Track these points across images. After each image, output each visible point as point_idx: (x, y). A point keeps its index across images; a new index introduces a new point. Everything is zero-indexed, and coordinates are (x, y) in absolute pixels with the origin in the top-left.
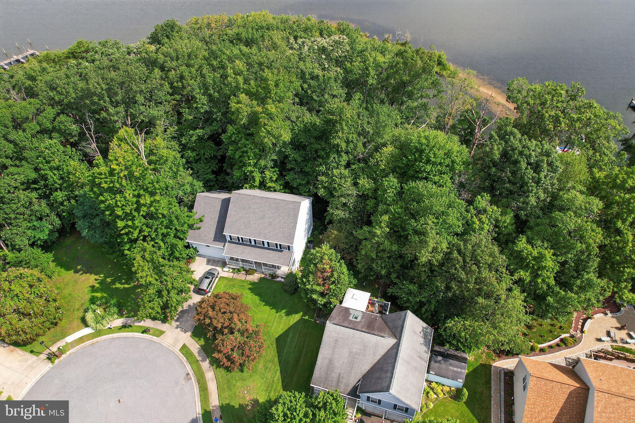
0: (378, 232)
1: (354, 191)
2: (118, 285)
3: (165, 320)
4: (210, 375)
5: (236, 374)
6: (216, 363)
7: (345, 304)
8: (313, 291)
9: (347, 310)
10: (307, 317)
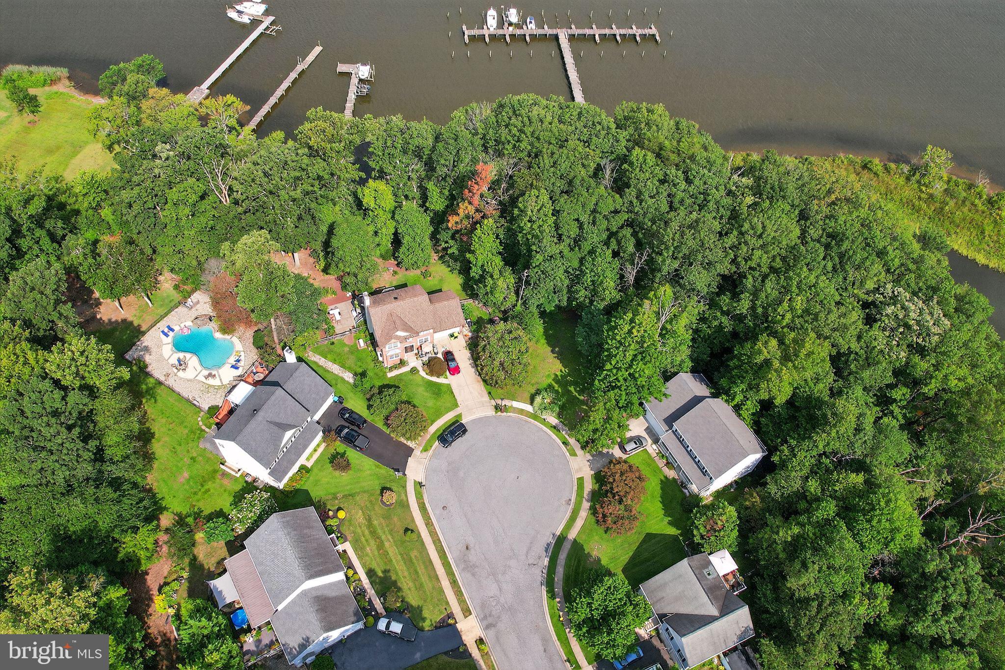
0: (781, 534)
1: (797, 485)
2: (572, 389)
3: (583, 448)
4: (584, 514)
5: (601, 530)
6: (594, 511)
7: (711, 558)
8: (697, 527)
9: (710, 563)
10: (681, 538)
